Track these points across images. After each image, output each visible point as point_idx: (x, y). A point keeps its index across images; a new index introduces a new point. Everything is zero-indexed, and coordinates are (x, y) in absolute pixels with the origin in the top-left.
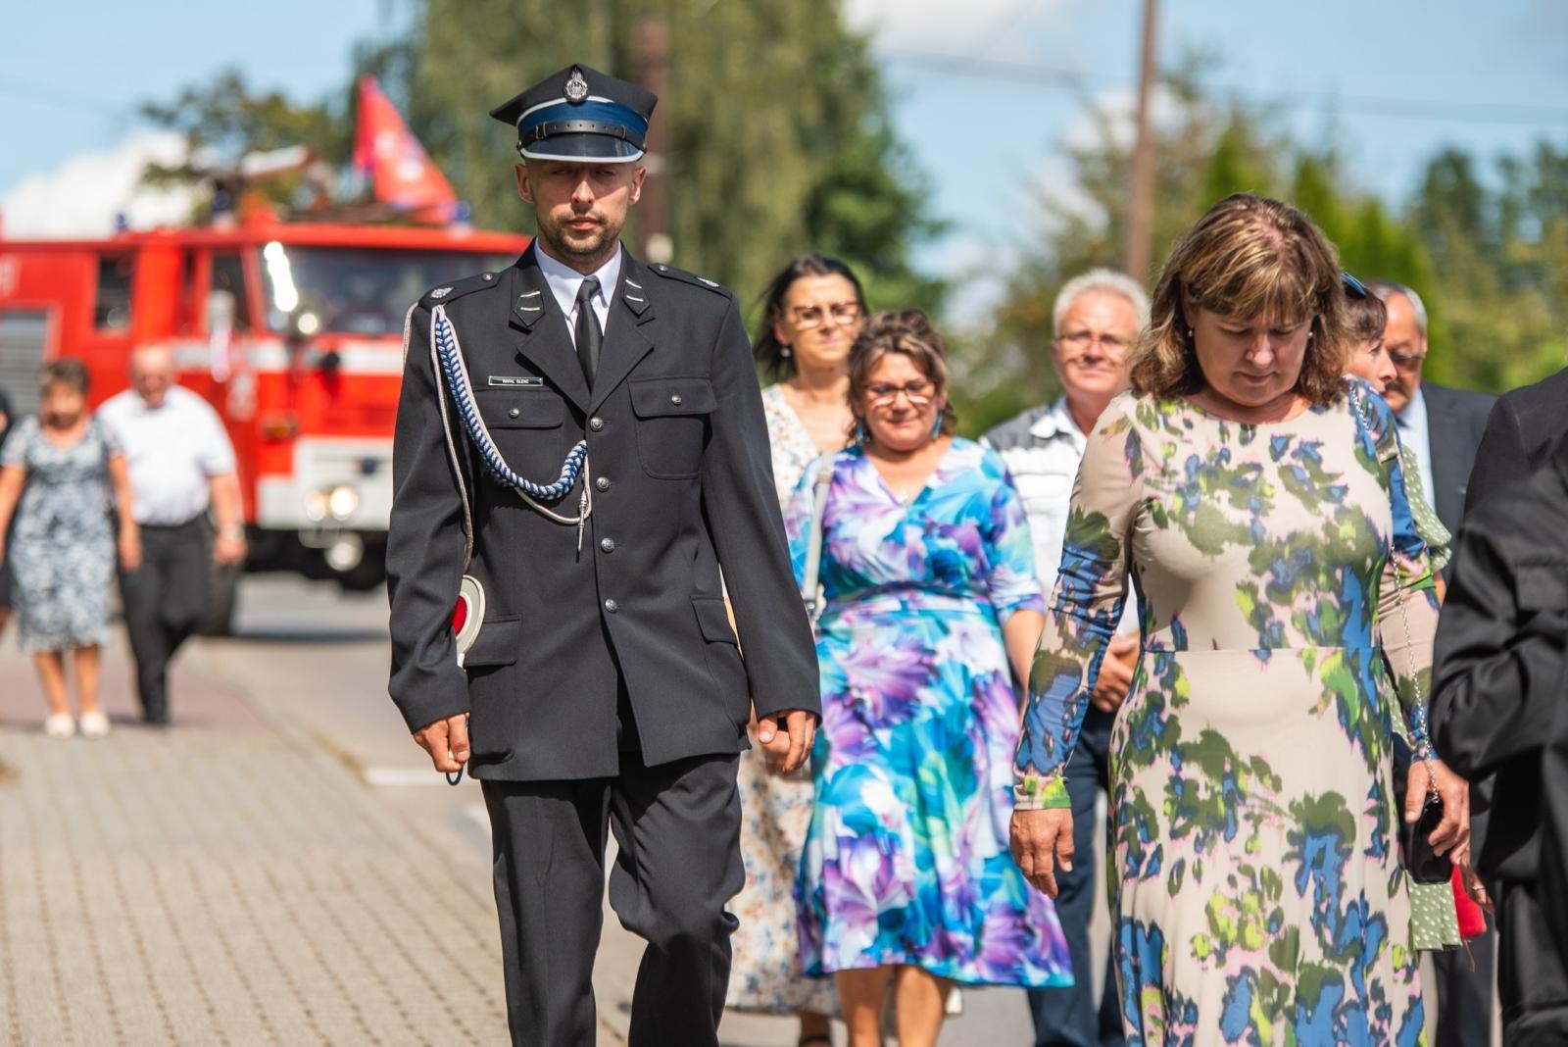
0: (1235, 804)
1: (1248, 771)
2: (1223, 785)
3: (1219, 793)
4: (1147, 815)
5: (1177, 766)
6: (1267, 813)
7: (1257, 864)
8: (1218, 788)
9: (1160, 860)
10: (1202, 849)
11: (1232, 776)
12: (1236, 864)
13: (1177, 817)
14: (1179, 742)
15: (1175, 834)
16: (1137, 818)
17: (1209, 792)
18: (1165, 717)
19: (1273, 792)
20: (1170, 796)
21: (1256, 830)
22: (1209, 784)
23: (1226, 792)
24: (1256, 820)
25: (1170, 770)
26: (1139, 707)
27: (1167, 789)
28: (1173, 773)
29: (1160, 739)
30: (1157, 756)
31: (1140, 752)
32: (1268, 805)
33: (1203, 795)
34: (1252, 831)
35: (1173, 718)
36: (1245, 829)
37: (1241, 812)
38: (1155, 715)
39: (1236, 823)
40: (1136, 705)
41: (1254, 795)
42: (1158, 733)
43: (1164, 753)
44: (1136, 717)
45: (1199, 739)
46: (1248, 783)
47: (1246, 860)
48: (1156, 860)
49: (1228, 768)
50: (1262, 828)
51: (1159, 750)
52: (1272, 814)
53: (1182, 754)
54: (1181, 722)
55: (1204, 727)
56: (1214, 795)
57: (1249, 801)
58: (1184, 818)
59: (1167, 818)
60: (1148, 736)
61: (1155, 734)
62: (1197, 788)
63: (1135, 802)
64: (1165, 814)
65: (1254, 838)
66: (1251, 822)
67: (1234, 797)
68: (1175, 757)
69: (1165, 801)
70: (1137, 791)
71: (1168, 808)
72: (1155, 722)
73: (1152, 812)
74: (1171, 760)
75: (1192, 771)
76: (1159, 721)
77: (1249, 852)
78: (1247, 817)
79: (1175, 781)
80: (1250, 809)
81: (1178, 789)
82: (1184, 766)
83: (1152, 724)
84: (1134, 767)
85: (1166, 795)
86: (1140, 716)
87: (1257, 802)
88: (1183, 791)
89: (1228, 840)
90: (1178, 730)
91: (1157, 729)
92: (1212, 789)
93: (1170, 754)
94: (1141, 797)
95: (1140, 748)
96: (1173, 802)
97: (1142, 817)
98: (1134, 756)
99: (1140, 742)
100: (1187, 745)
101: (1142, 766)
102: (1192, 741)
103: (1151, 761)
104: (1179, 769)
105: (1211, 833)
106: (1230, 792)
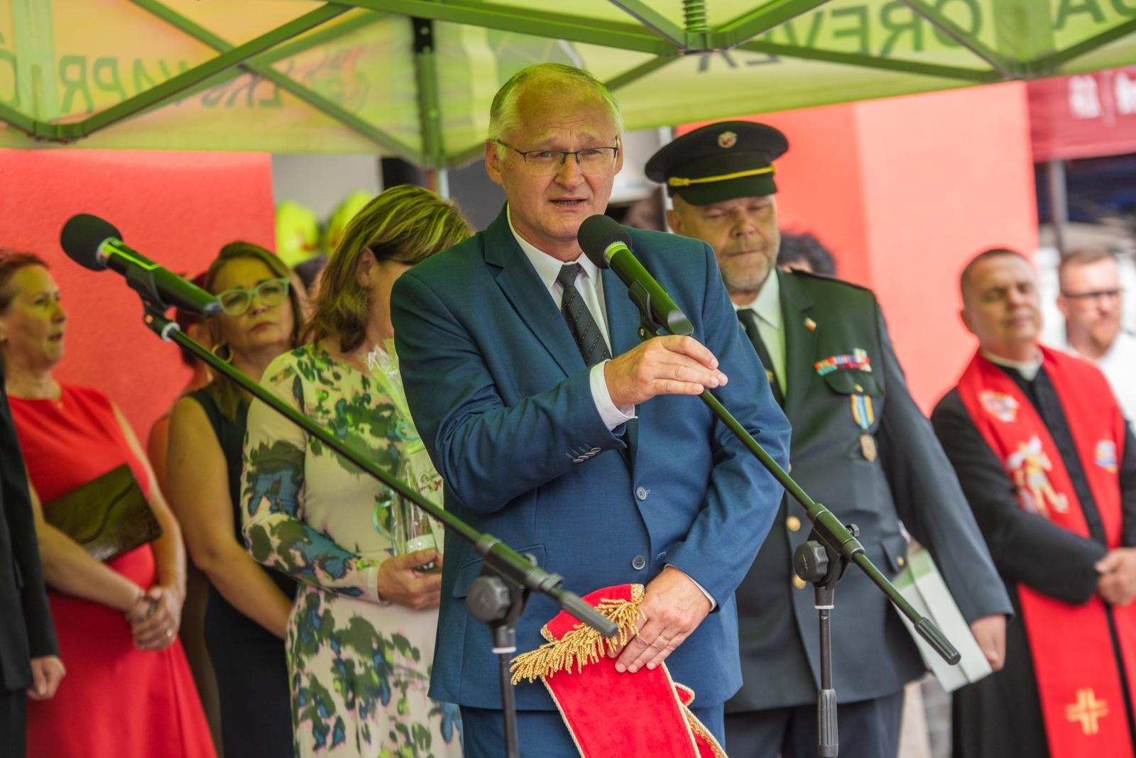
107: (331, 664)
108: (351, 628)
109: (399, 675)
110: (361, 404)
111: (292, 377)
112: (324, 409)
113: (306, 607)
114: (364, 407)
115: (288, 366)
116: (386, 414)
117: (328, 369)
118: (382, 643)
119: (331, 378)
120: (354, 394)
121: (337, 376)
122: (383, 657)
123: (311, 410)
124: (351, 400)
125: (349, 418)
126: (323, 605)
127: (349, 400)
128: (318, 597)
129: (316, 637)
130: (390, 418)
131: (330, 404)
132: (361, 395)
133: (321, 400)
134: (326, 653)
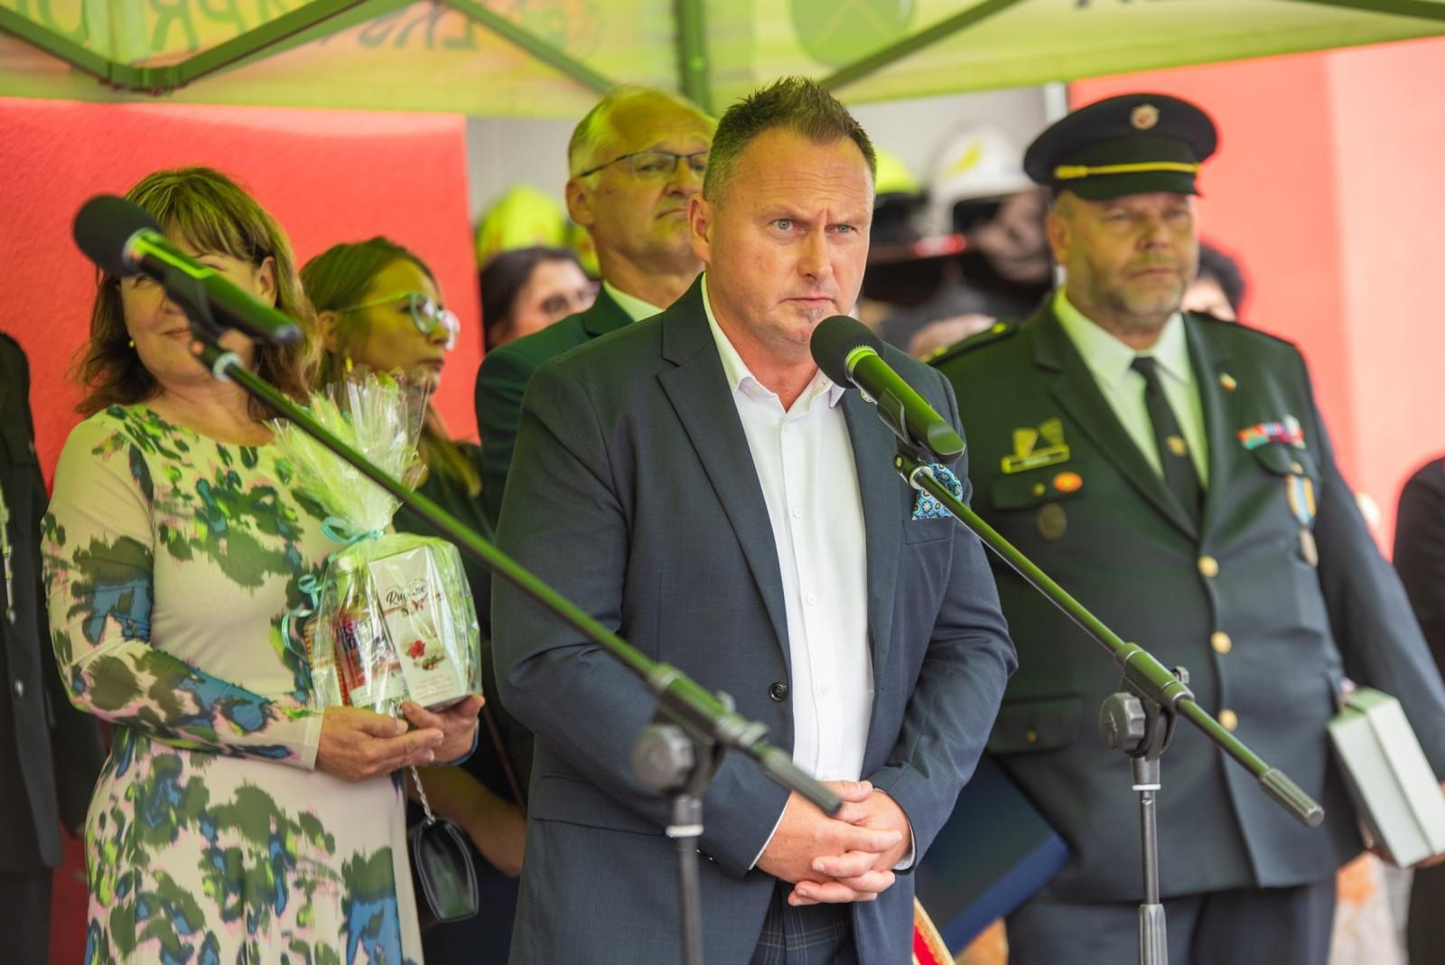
0: (284, 871)
1: (297, 831)
2: (270, 849)
3: (266, 859)
4: (182, 902)
5: (211, 835)
6: (321, 879)
7: (311, 939)
8: (265, 853)
9: (216, 950)
10: (256, 929)
11: (280, 838)
12: (287, 940)
13: (226, 895)
14: (208, 807)
15: (227, 916)
16: (166, 905)
17: (255, 860)
18: (183, 781)
19: (326, 853)
20: (210, 873)
21: (309, 899)
22: (254, 850)
23: (273, 857)
24: (308, 888)
25: (202, 842)
26: (144, 776)
27: (202, 865)
28: (208, 845)
29: (180, 808)
30: (181, 829)
31: (156, 829)
32: (321, 869)
33: (249, 864)
34: (304, 900)
35: (196, 781)
36: (296, 898)
37: (290, 879)
38: (169, 782)
39: (285, 892)
40: (138, 775)
41: (305, 859)
42: (176, 802)
43: (189, 824)
44: (142, 790)
45: (234, 799)
46: (297, 844)
47: (298, 934)
48: (209, 951)
49: (273, 828)
50: (316, 896)
51: (182, 822)
52: (327, 880)
53: (214, 821)
54: (207, 784)
55: (240, 784)
56: (261, 863)
57: (299, 866)
58: (235, 894)
59: (212, 899)
60: (163, 809)
61: (172, 804)
62: (241, 856)
63: (159, 889)
64: (207, 894)
65: (306, 908)
66: (303, 890)
67: (284, 861)
68: (206, 826)
69: (204, 881)
70: (159, 876)
71: (210, 886)
72: (170, 789)
73: (189, 898)
74: (201, 831)
75: (229, 838)
76: (177, 788)
77: (301, 925)
78: (298, 884)
79: (212, 854)
80: (301, 875)
81: (219, 862)
82: (220, 834)
83: (166, 793)
84: (149, 849)
85: (202, 873)
86: (146, 788)
87: (309, 867)
88: (225, 863)
89: (279, 914)
90: (205, 794)
91: (174, 797)
92: (258, 855)
93: (198, 824)
94: (166, 882)
95: (153, 825)
96: (215, 880)
97: (173, 906)
98: (145, 836)
99: (153, 818)
100: (220, 809)
101: (161, 845)
102: (225, 802)
103: (173, 836)
104: (215, 838)
105: (263, 908)
106: (278, 856)
107: (200, 857)
108: (238, 802)
109: (304, 872)
110: (230, 486)
111: (126, 448)
112: (183, 492)
113: (152, 774)
114: (235, 491)
115: (116, 433)
116: (268, 500)
117: (166, 436)
118: (284, 824)
119: (175, 450)
120: (215, 472)
121: (183, 447)
122: (283, 845)
123: (165, 495)
124: (215, 481)
125: (222, 506)
126: (188, 771)
127: (212, 482)
128: (179, 762)
129: (174, 818)
130: (274, 504)
131: (188, 485)
132: (225, 473)
133: (174, 480)
134: (192, 841)
